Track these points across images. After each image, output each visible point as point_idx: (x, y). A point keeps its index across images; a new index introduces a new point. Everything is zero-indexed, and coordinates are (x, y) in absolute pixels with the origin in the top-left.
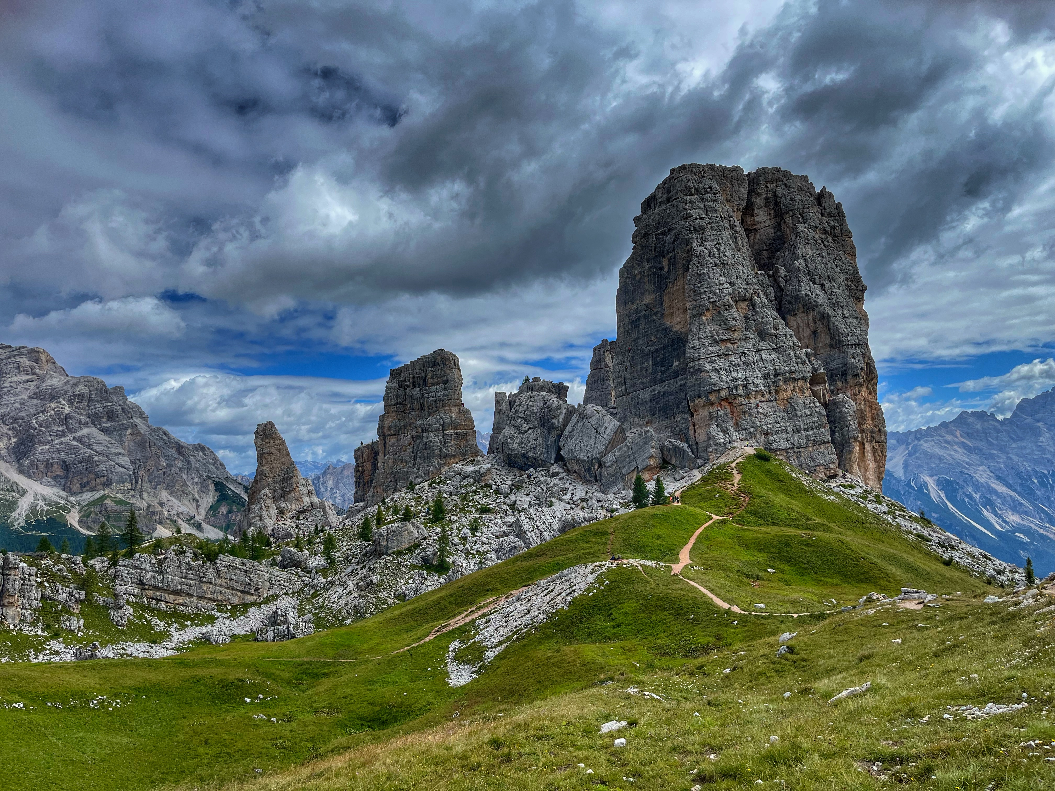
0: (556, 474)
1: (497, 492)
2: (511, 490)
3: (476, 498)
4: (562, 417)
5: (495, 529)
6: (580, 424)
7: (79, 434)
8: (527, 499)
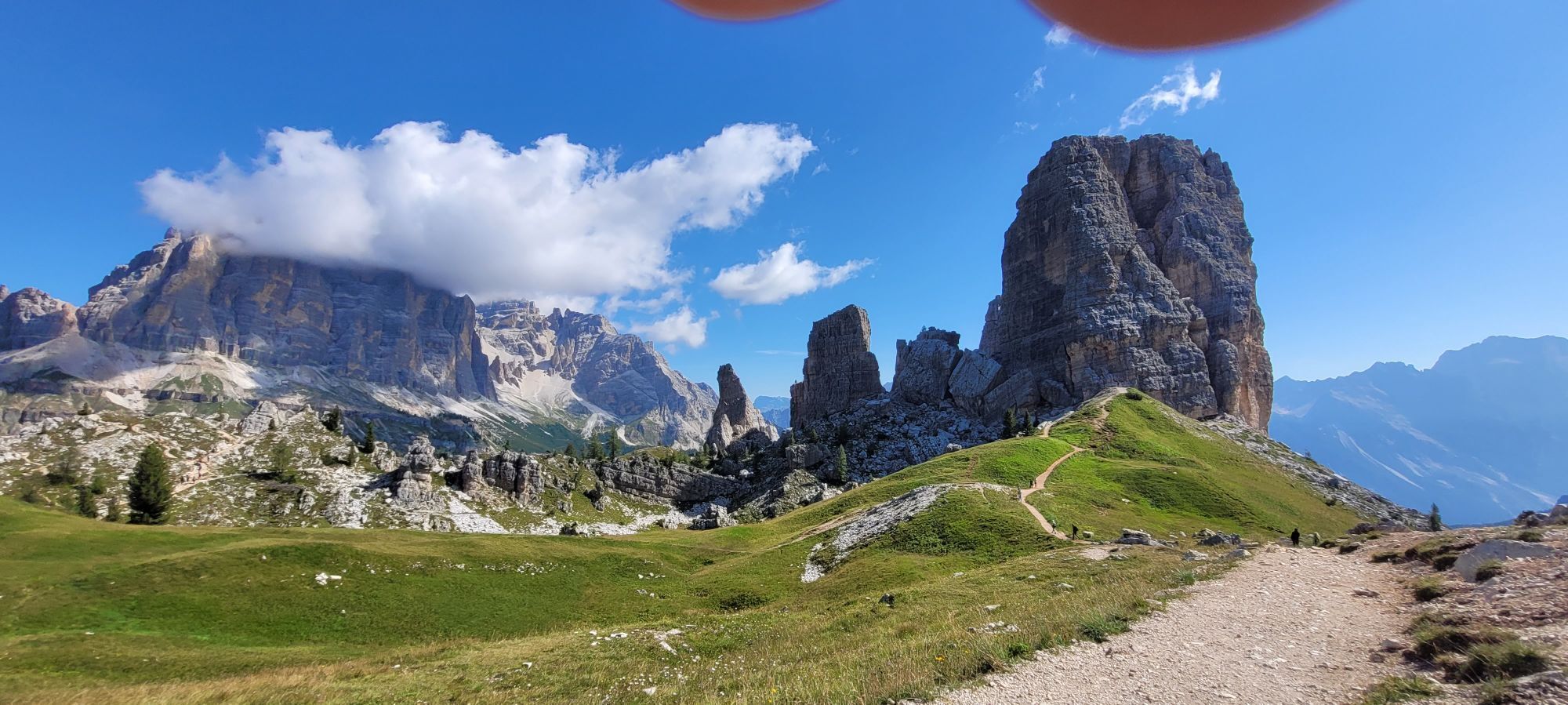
0: (944, 409)
1: (893, 422)
2: (906, 421)
3: (875, 426)
4: (950, 361)
5: (889, 453)
6: (967, 366)
7: (625, 374)
8: (918, 428)
